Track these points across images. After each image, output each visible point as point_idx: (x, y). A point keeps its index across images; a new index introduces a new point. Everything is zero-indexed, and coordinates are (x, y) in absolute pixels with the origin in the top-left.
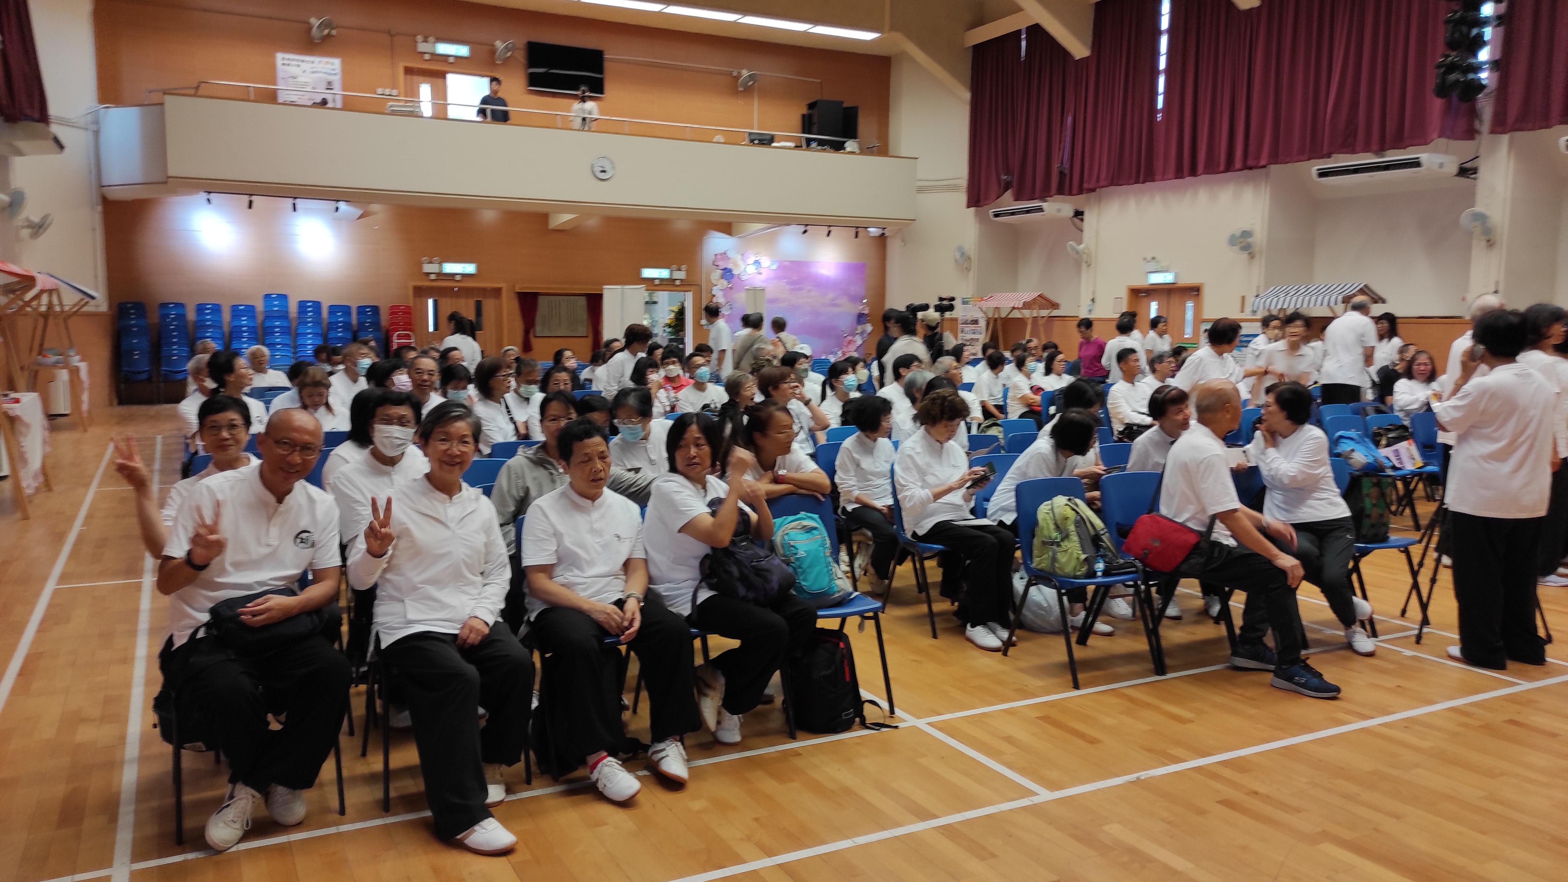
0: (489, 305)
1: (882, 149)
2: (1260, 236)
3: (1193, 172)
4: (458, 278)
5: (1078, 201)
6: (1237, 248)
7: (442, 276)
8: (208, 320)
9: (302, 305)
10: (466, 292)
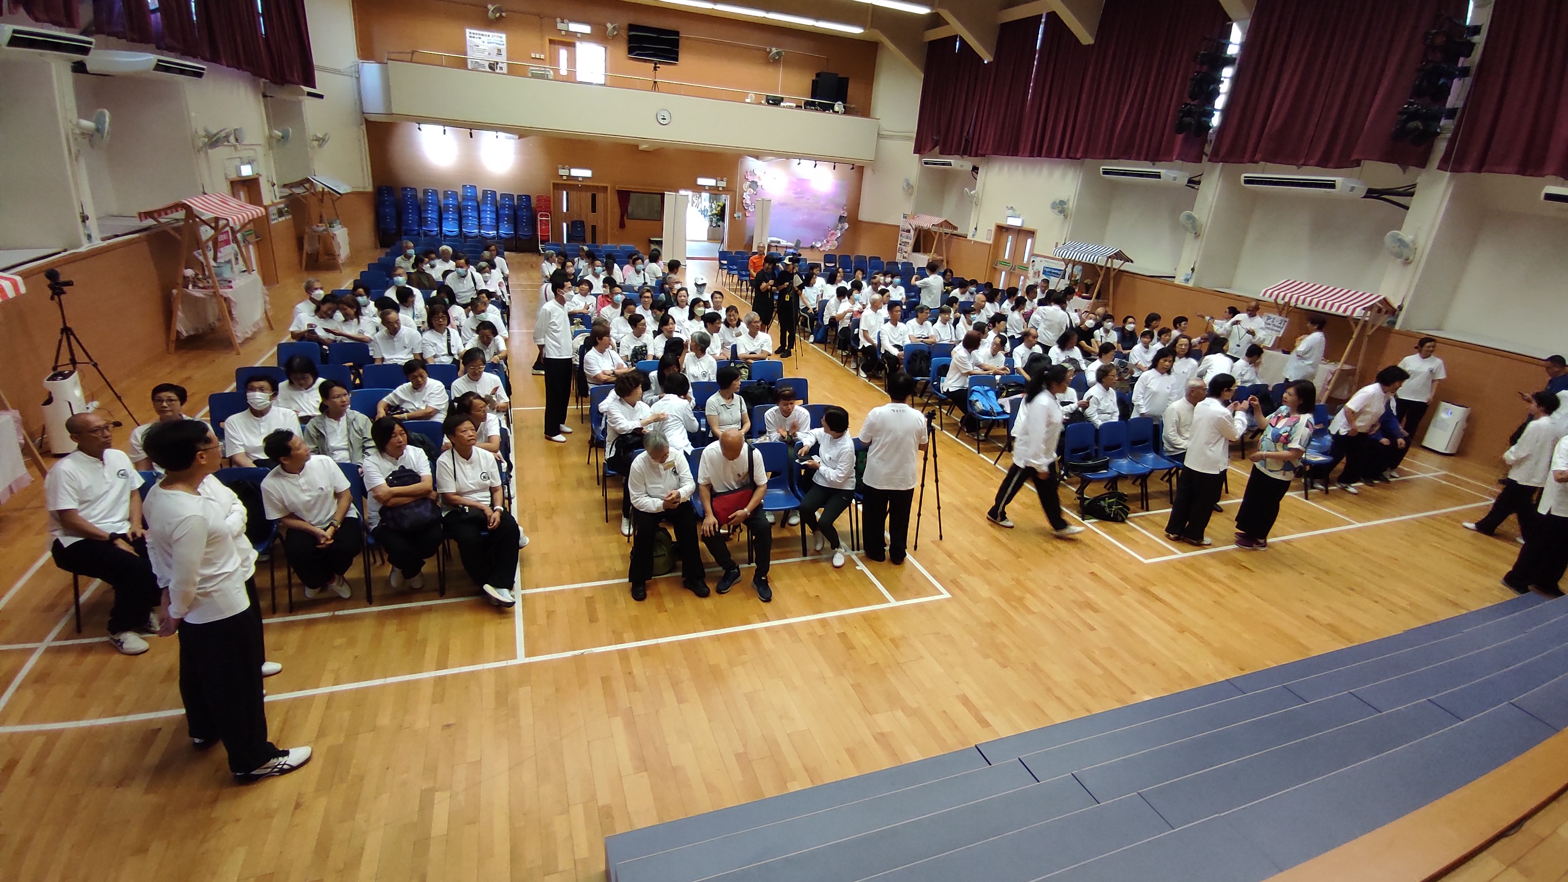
0: (600, 197)
1: (864, 111)
2: (1071, 205)
3: (1039, 155)
4: (580, 179)
5: (976, 161)
6: (1056, 211)
7: (569, 177)
8: (430, 199)
9: (485, 192)
10: (585, 188)
